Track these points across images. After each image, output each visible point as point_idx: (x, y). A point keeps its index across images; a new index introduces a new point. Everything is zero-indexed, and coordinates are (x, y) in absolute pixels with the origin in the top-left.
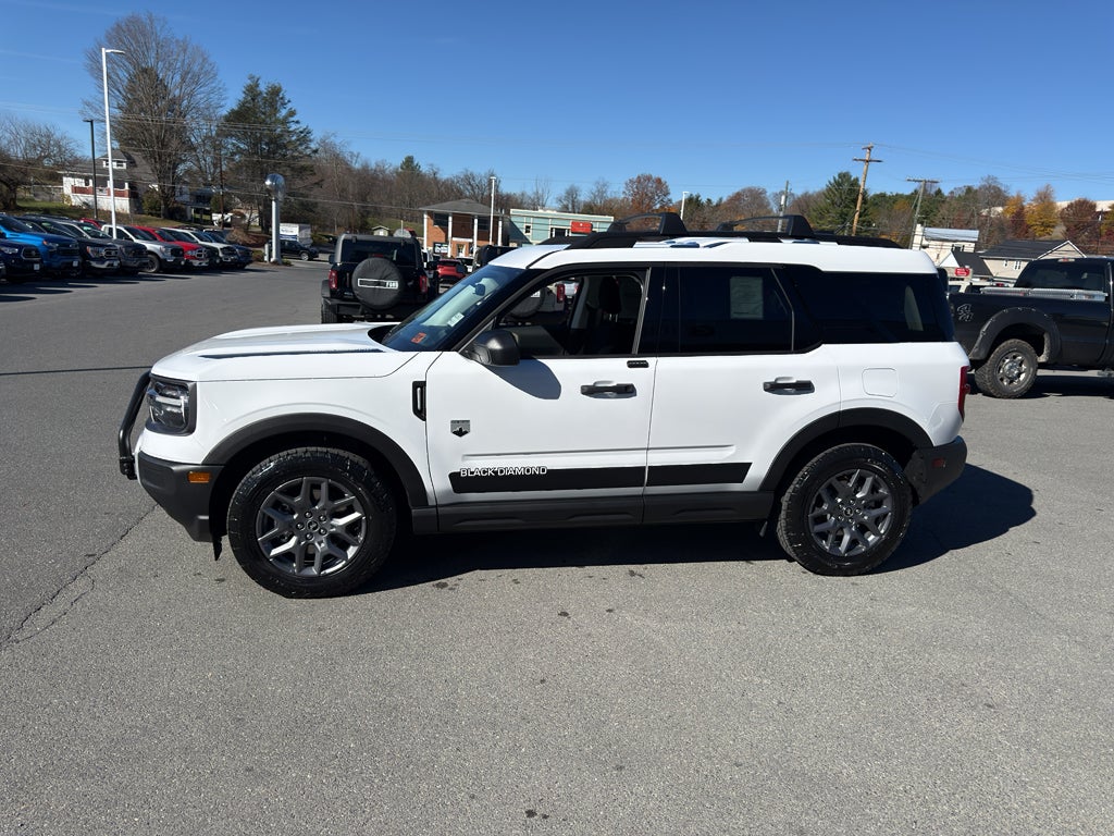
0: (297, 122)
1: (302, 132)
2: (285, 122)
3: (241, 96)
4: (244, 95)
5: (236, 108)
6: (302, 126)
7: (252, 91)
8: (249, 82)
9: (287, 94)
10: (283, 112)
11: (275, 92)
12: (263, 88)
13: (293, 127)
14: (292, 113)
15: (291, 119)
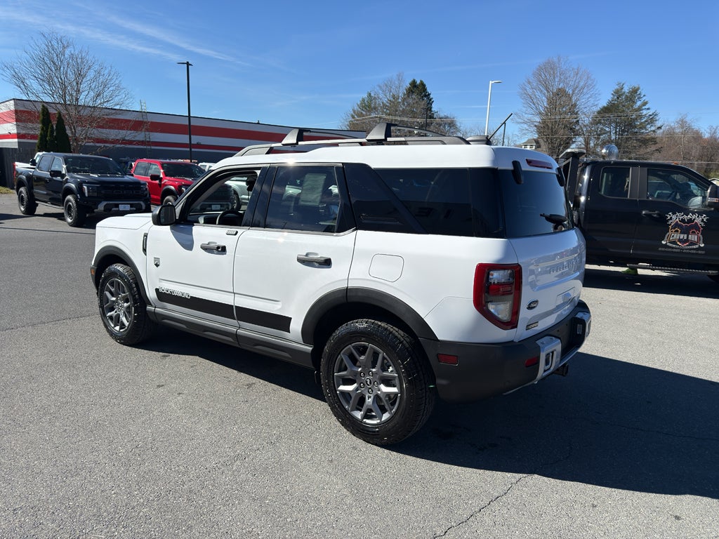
0: (648, 109)
1: (650, 115)
2: (640, 109)
3: (610, 97)
4: (612, 96)
5: (606, 105)
6: (651, 112)
7: (618, 93)
8: (617, 87)
9: (642, 91)
10: (639, 103)
11: (634, 91)
12: (626, 89)
13: (644, 112)
14: (645, 103)
15: (644, 107)
